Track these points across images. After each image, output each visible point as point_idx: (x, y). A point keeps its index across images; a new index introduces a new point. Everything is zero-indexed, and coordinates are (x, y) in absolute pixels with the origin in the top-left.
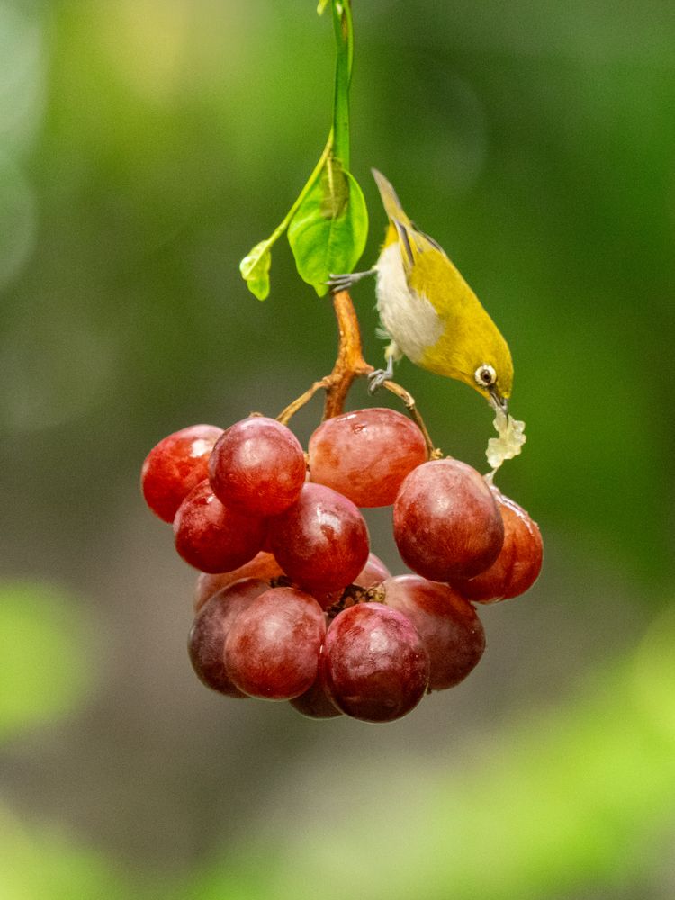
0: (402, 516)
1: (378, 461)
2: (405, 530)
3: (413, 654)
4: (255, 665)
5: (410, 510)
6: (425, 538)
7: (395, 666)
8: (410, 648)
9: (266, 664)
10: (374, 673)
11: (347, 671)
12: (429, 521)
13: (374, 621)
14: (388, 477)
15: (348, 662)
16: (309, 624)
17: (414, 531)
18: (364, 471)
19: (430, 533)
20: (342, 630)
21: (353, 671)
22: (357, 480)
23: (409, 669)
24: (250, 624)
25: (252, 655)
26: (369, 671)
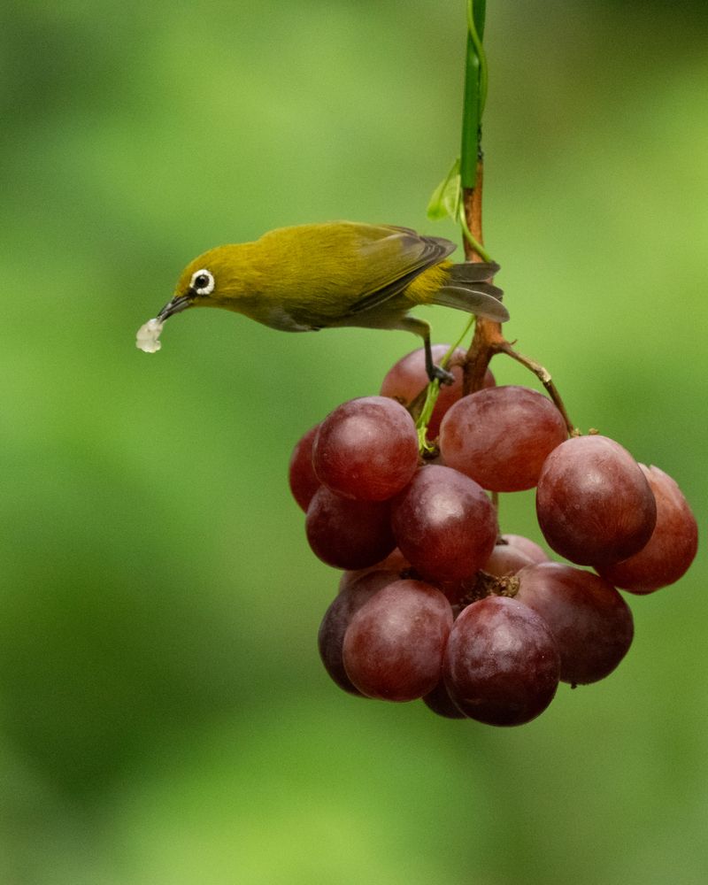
0: (549, 494)
1: (501, 441)
2: (552, 508)
3: (539, 654)
4: (369, 666)
5: (557, 487)
6: (574, 515)
7: (518, 667)
8: (536, 648)
9: (380, 665)
10: (496, 676)
11: (468, 671)
12: (579, 496)
13: (499, 617)
14: (513, 459)
15: (469, 662)
16: (428, 620)
17: (563, 508)
18: (486, 453)
19: (580, 510)
20: (466, 627)
21: (473, 672)
22: (482, 462)
23: (534, 670)
24: (365, 621)
25: (365, 655)
26: (490, 673)
